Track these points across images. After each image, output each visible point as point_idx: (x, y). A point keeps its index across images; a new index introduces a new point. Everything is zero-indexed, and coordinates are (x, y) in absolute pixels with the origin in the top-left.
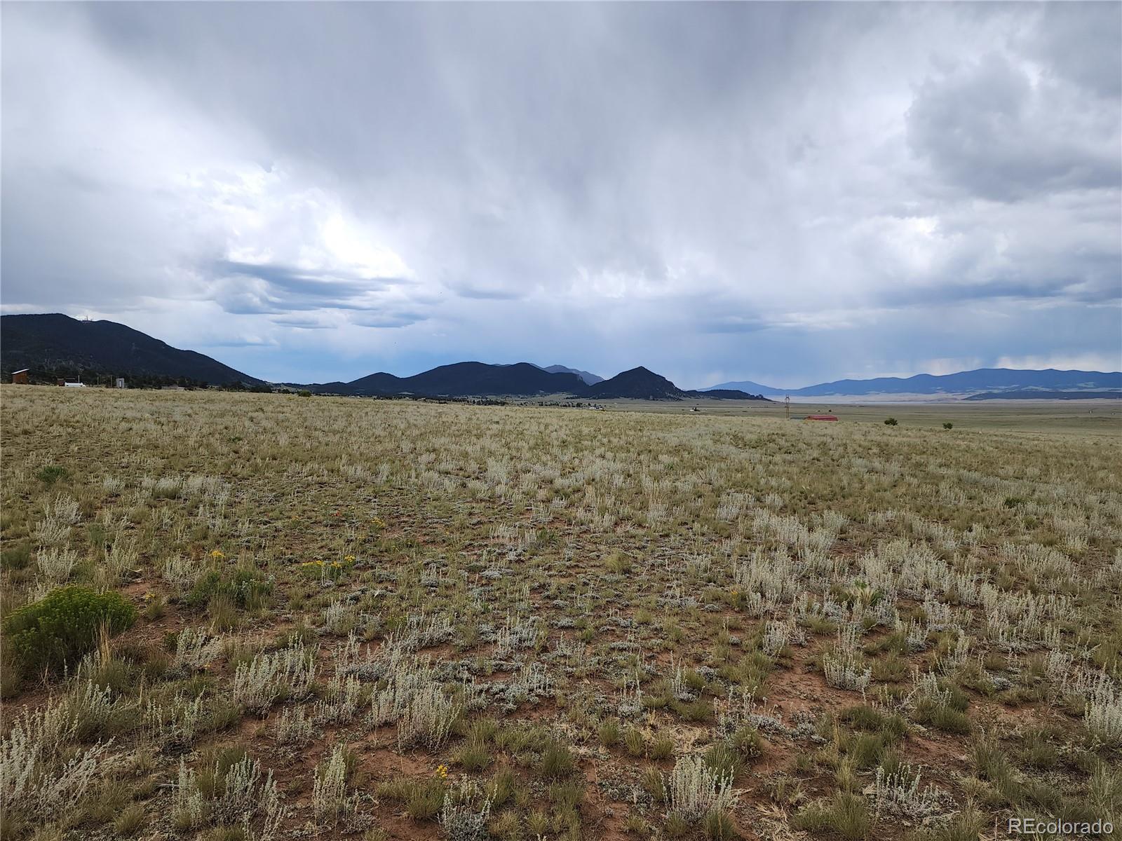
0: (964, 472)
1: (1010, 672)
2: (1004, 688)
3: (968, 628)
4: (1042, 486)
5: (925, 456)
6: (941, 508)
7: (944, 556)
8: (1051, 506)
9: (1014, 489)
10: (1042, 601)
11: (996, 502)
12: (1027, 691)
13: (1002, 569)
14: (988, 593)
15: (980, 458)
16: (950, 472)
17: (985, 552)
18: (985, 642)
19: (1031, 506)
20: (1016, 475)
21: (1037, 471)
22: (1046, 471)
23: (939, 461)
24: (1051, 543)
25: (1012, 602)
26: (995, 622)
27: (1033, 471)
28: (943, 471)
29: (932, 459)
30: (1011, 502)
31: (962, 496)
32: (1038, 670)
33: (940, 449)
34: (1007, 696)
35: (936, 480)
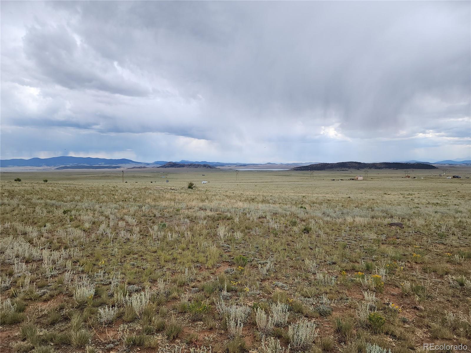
0: (48, 201)
1: (49, 286)
2: (44, 294)
3: (32, 271)
4: (80, 204)
5: (32, 195)
6: (34, 218)
7: (30, 242)
8: (81, 211)
9: (69, 206)
10: (68, 251)
11: (59, 213)
12: (52, 293)
13: (55, 241)
14: (46, 253)
15: (57, 194)
16: (42, 201)
17: (50, 235)
18: (40, 276)
19: (73, 212)
20: (71, 200)
21: (79, 198)
22: (82, 198)
23: (38, 197)
24: (77, 227)
25: (56, 254)
26: (46, 266)
27: (77, 198)
28: (39, 201)
29: (35, 197)
30: (65, 212)
31: (45, 211)
32: (61, 282)
33: (40, 192)
34: (44, 297)
35: (34, 206)
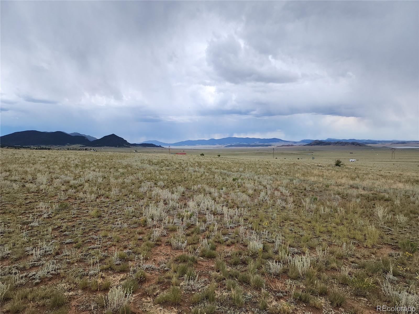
0: (222, 171)
1: (229, 235)
2: (227, 240)
3: (218, 222)
4: (243, 174)
5: (211, 166)
6: (215, 182)
7: (214, 199)
8: (245, 180)
9: (235, 175)
10: (240, 210)
11: (230, 180)
12: (233, 240)
13: (230, 201)
14: (225, 209)
15: (227, 166)
16: (218, 171)
17: (226, 196)
18: (223, 226)
19: (240, 181)
20: (236, 171)
21: (242, 169)
22: (244, 170)
23: (216, 167)
24: (244, 192)
25: (232, 212)
26: (226, 219)
27: (241, 169)
28: (216, 170)
29: (213, 167)
30: (234, 180)
31: (221, 179)
32: (237, 233)
33: (216, 164)
34: (227, 243)
35: (214, 173)
